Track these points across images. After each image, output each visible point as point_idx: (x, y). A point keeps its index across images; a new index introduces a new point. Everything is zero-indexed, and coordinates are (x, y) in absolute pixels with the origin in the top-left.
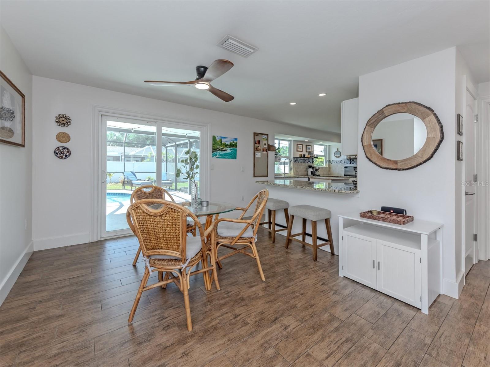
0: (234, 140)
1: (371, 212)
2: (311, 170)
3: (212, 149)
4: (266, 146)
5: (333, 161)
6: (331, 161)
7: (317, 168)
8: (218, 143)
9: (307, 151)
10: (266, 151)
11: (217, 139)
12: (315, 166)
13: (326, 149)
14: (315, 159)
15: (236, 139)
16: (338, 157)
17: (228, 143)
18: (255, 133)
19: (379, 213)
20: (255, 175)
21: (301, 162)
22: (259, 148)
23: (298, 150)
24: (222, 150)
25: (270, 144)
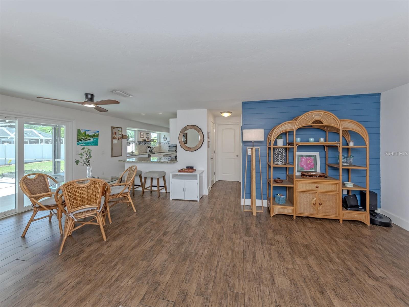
0: (96, 132)
1: (182, 169)
2: (149, 149)
3: (77, 139)
4: (121, 136)
5: (162, 142)
6: (161, 143)
7: (153, 148)
8: (83, 135)
9: (147, 137)
10: (121, 139)
11: (82, 132)
12: (152, 146)
13: (158, 135)
14: (152, 142)
15: (98, 132)
16: (165, 140)
17: (91, 134)
18: (112, 127)
19: (185, 169)
20: (113, 156)
21: (143, 144)
22: (116, 137)
23: (141, 136)
24: (86, 140)
25: (123, 134)
